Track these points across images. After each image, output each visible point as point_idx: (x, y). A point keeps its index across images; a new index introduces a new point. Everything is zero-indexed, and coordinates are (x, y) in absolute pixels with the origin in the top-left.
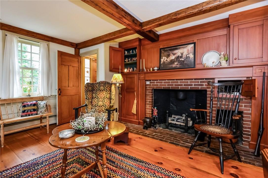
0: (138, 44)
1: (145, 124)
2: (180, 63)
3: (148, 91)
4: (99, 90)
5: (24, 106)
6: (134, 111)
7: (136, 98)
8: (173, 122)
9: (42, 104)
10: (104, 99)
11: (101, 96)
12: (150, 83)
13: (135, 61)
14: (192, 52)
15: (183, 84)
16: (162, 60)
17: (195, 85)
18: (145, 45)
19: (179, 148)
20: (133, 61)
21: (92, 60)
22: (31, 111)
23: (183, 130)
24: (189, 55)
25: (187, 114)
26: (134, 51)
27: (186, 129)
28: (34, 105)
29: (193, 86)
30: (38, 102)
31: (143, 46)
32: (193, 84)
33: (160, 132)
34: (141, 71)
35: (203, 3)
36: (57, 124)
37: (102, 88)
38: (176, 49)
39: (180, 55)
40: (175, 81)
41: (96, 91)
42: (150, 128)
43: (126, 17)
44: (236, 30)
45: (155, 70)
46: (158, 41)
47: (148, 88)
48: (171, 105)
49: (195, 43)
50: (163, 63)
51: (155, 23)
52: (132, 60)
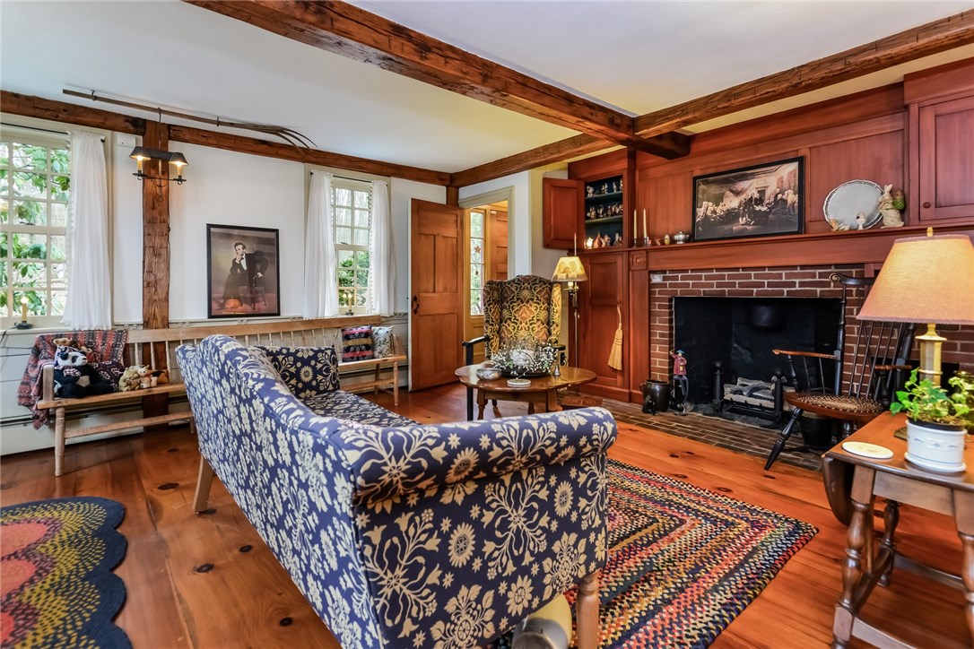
0: (626, 167)
1: (648, 397)
2: (755, 217)
3: (657, 303)
4: (518, 299)
5: (347, 337)
6: (615, 360)
7: (620, 324)
8: (736, 398)
9: (382, 332)
10: (531, 324)
11: (524, 315)
12: (665, 278)
13: (616, 214)
14: (792, 184)
15: (766, 281)
16: (700, 212)
17: (802, 284)
18: (648, 168)
19: (744, 456)
20: (612, 215)
21: (488, 215)
22: (361, 350)
23: (768, 423)
24: (783, 194)
25: (779, 373)
26: (615, 187)
27: (778, 416)
28: (367, 335)
29: (797, 288)
30: (373, 328)
31: (640, 171)
32: (797, 281)
33: (692, 422)
34: (634, 244)
35: (802, 66)
36: (410, 388)
37: (526, 293)
38: (744, 178)
39: (756, 195)
40: (741, 272)
41: (511, 303)
42: (665, 411)
43: (594, 118)
44: (928, 119)
45: (679, 241)
46: (690, 156)
47: (657, 296)
48: (735, 349)
49: (801, 160)
50: (702, 220)
51: (672, 119)
52: (609, 213)
